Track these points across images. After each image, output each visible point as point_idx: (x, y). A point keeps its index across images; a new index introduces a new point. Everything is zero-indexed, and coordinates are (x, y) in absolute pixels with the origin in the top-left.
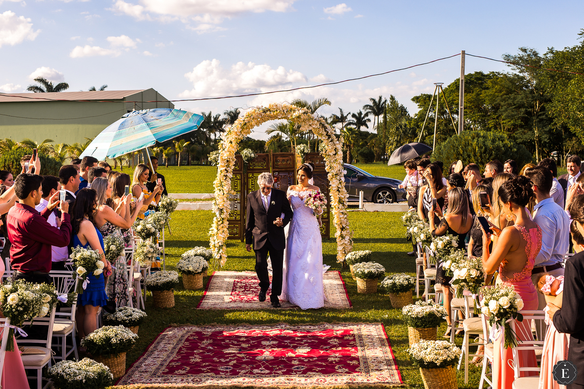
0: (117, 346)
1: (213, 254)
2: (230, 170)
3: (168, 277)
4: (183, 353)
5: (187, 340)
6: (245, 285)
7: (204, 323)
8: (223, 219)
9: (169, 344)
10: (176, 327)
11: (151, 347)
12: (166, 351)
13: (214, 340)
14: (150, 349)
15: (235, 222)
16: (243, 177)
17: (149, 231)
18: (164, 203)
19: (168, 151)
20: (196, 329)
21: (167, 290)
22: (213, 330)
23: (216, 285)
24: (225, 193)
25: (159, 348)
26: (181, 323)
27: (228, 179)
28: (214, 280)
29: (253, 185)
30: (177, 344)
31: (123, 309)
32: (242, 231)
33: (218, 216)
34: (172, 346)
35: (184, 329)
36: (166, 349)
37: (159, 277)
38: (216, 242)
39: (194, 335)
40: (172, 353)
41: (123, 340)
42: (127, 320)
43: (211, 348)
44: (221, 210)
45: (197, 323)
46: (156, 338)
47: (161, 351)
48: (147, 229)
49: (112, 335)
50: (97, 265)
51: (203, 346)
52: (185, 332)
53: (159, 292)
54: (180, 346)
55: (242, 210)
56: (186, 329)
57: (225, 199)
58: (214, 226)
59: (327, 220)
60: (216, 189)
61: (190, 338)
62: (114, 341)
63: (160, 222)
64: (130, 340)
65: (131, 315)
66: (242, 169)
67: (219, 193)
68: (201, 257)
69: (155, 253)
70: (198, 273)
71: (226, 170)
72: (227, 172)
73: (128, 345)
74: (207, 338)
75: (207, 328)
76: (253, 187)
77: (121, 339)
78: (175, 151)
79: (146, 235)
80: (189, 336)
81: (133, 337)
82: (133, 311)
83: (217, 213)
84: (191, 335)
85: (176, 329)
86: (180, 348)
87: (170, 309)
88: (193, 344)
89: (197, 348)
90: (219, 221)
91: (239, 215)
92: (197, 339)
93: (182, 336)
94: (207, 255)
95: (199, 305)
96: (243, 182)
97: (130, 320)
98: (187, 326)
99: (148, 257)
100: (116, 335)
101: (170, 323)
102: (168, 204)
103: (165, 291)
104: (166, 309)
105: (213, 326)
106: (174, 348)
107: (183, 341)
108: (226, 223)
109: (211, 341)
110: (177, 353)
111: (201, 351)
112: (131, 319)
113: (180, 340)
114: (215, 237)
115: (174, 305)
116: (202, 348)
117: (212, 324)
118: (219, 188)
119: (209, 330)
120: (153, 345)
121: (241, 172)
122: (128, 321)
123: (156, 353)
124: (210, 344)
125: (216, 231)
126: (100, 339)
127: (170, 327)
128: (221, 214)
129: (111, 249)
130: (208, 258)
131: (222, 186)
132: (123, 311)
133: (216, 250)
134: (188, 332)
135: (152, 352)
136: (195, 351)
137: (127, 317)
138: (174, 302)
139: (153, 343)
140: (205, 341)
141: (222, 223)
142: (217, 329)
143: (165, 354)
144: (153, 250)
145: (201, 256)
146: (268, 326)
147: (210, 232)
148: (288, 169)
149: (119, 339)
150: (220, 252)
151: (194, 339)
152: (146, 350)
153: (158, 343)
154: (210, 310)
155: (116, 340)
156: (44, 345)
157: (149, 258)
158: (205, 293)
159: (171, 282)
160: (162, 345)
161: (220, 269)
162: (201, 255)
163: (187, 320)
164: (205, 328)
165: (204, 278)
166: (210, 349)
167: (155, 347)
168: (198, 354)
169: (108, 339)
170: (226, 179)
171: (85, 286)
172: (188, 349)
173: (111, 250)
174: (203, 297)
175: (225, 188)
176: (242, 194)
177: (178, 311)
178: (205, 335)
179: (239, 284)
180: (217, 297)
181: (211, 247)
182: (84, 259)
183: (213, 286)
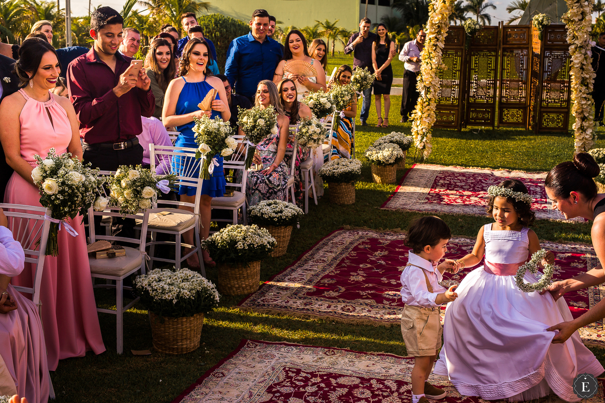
0: (246, 253)
1: (415, 142)
2: (441, 38)
3: (347, 166)
4: (344, 267)
5: (355, 249)
6: (448, 182)
7: (385, 227)
8: (430, 100)
9: (331, 252)
10: (349, 230)
11: (307, 255)
12: (324, 261)
13: (390, 252)
14: (304, 257)
15: (451, 108)
16: (464, 54)
17: (324, 106)
18: (358, 76)
19: (401, 37)
20: (373, 234)
21: (345, 182)
22: (395, 238)
23: (412, 181)
24: (434, 67)
25: (317, 257)
26: (357, 225)
27: (438, 50)
28: (411, 174)
29: (476, 64)
30: (341, 254)
31: (273, 202)
32: (459, 119)
33: (423, 96)
34: (334, 255)
35: (358, 233)
36: (324, 259)
37: (336, 166)
38: (420, 128)
39: (367, 243)
40: (330, 265)
41: (253, 245)
42: (276, 217)
43: (383, 262)
44: (428, 88)
45: (376, 227)
46: (317, 243)
47: (317, 261)
48: (320, 104)
49: (239, 237)
50: (226, 142)
51: (374, 259)
52: (357, 237)
53: (336, 184)
54: (344, 256)
55: (461, 94)
56: (360, 233)
57: (433, 75)
58: (418, 107)
59: (566, 110)
60: (423, 61)
61: (360, 247)
62: (240, 246)
63: (343, 97)
64: (263, 247)
65: (281, 212)
66: (464, 44)
67: (426, 67)
68: (396, 145)
69: (323, 134)
70: (390, 164)
71: (436, 38)
72: (438, 40)
73: (261, 252)
74: (382, 249)
75: (388, 234)
76: (476, 67)
77: (251, 244)
78: (409, 37)
79: (320, 112)
80: (359, 244)
81: (269, 243)
82: (287, 207)
83: (423, 93)
84: (363, 243)
85: (347, 233)
86: (343, 259)
87: (348, 205)
88: (361, 255)
89: (364, 261)
90: (424, 102)
91: (456, 99)
92: (369, 248)
93: (351, 243)
94: (405, 142)
95: (385, 204)
96: (463, 60)
97: (280, 219)
98: (362, 230)
99: (313, 139)
100: (244, 239)
101: (342, 225)
102: (362, 79)
103: (343, 184)
104: (343, 205)
105: (395, 232)
106: (335, 258)
107: (350, 250)
108: (433, 105)
109: (386, 253)
110: (338, 265)
111: (369, 266)
112: (281, 217)
113: (347, 248)
114: (418, 122)
115: (354, 201)
116: (372, 262)
117: (396, 230)
118: (426, 61)
119: (389, 238)
120: (310, 252)
121: (462, 47)
122: (276, 220)
123: (311, 263)
124: (384, 258)
125: (420, 114)
126: (222, 242)
127: (342, 229)
128: (427, 94)
129: (257, 124)
130: (405, 147)
131: (430, 58)
132: (273, 205)
133: (419, 137)
134: (361, 237)
135: (306, 261)
136: (361, 266)
137: (277, 213)
138: (354, 197)
139: (311, 249)
140: (379, 252)
141: (429, 105)
142: (400, 237)
143: (321, 265)
144: (320, 131)
145: (398, 144)
146: (467, 238)
147: (413, 115)
148: (522, 46)
149: (248, 243)
150: (424, 140)
151: (365, 249)
152: (299, 258)
153: (318, 249)
154: (398, 212)
155: (243, 244)
156: (136, 246)
157: (315, 141)
158: (398, 189)
159: (350, 172)
160: (321, 253)
161: (422, 161)
162: (397, 142)
163: (365, 222)
164: (385, 234)
165: (398, 171)
166: (381, 264)
167: (312, 255)
168: (364, 270)
169: (233, 242)
170: (435, 49)
171: (211, 170)
172: (352, 261)
173: (259, 125)
174: (394, 194)
175: (434, 61)
176: (462, 74)
177: (357, 210)
178: (381, 243)
179: (442, 181)
180: (410, 195)
181: (413, 134)
182: (209, 133)
183: (409, 182)
